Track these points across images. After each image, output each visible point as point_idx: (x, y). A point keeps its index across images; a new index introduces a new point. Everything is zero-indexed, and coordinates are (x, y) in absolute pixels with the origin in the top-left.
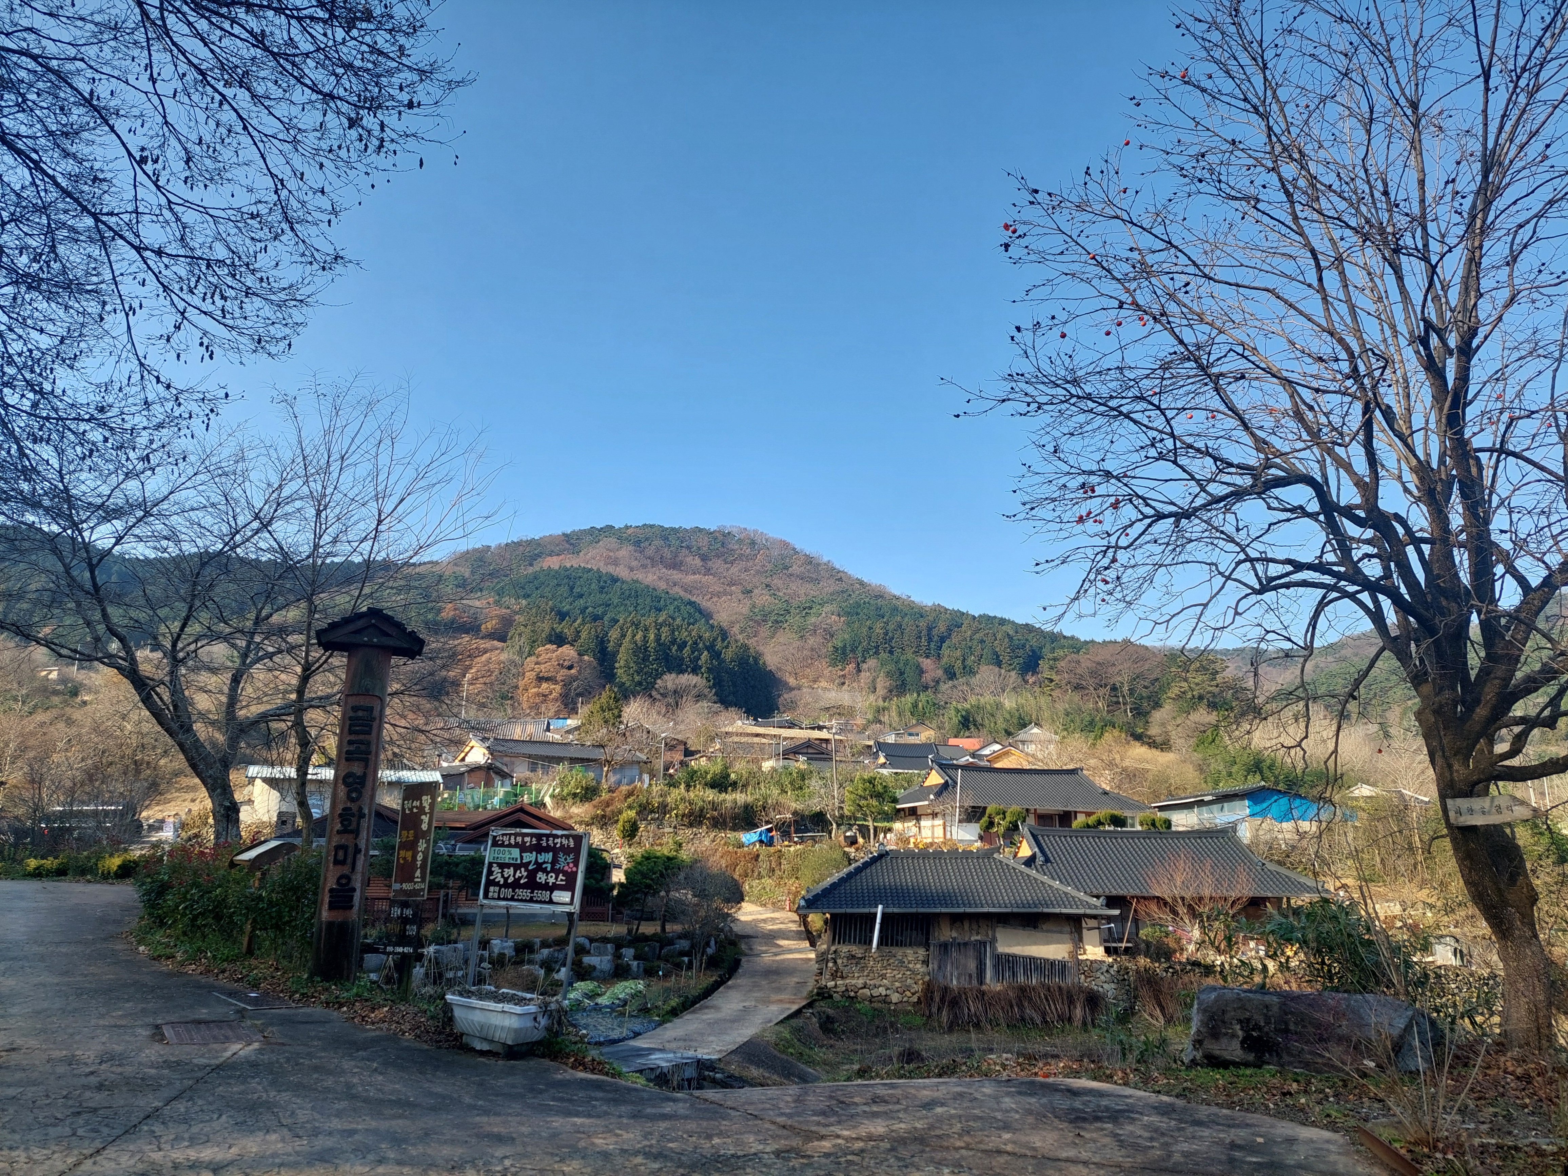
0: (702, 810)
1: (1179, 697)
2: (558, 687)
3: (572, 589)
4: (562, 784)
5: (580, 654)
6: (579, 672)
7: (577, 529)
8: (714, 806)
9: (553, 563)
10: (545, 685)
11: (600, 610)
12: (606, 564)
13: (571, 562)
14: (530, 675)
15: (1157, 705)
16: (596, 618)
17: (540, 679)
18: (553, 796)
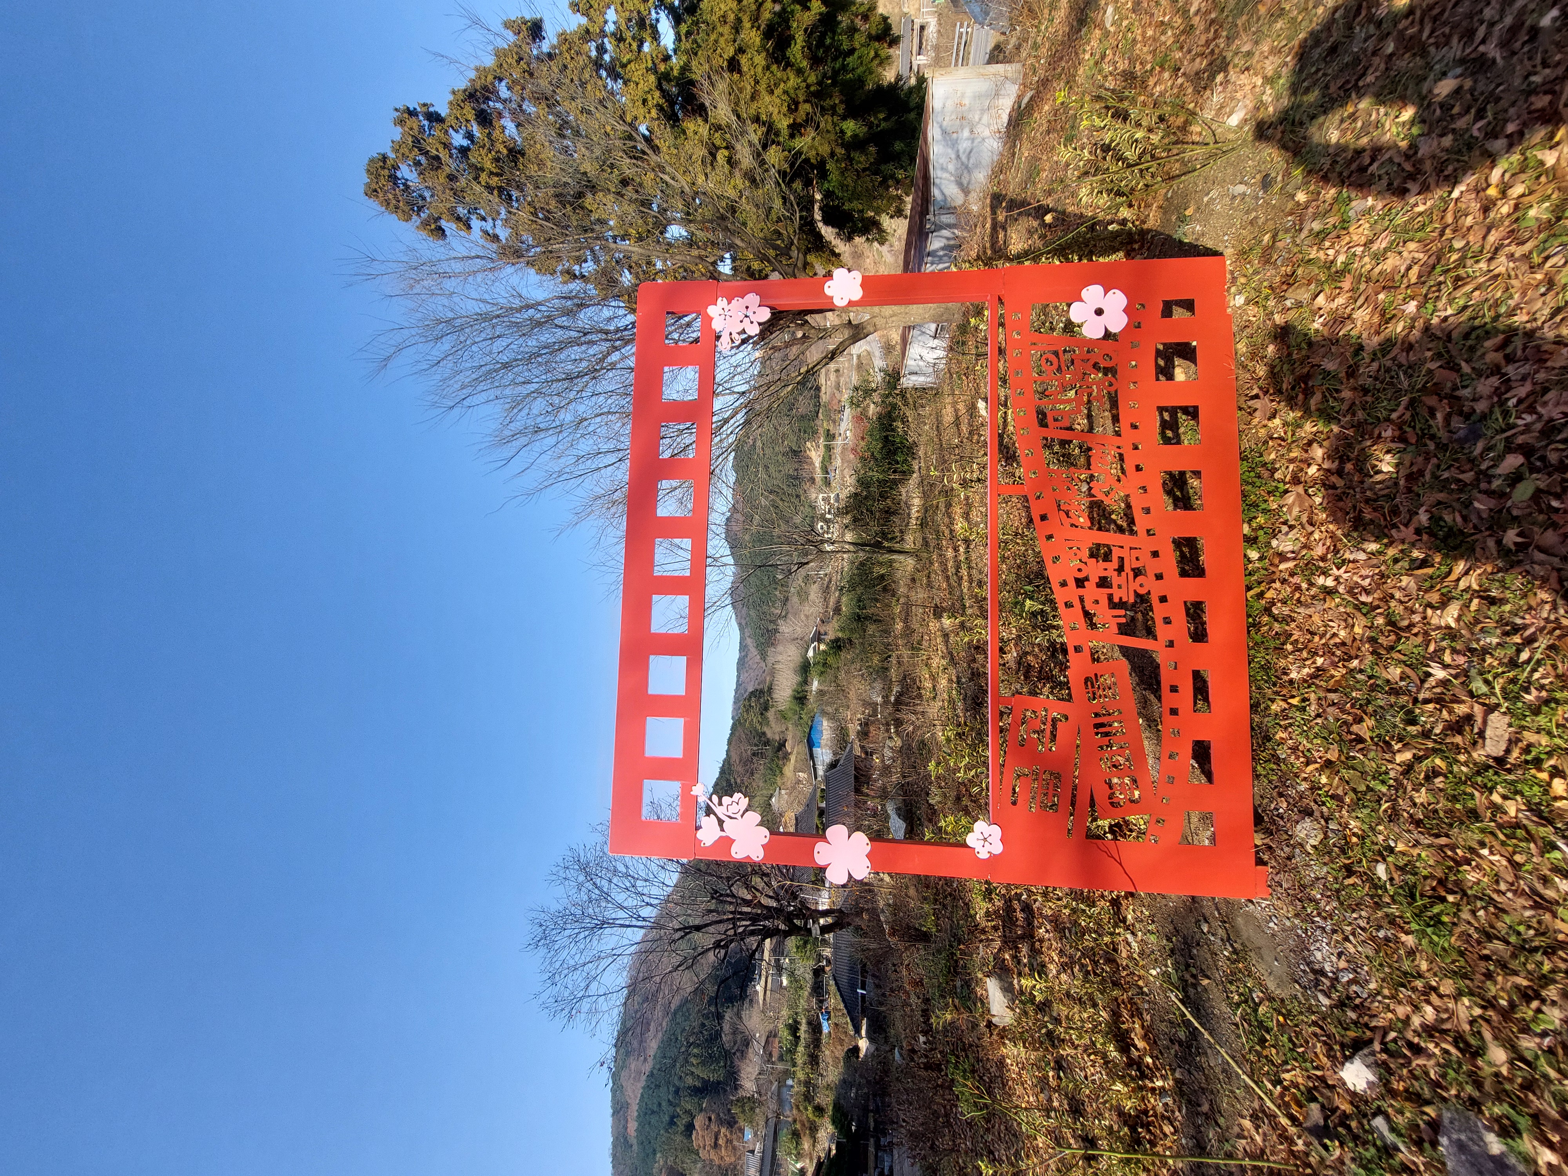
0: (809, 1056)
1: (761, 724)
2: (723, 1130)
3: (653, 1112)
4: (790, 1154)
5: (701, 1110)
6: (713, 1111)
7: (609, 1104)
8: (807, 1047)
9: (633, 1126)
10: (720, 1142)
11: (672, 1089)
12: (639, 1080)
13: (634, 1111)
14: (713, 1155)
15: (764, 734)
16: (677, 1092)
17: (716, 1146)
18: (797, 1161)
